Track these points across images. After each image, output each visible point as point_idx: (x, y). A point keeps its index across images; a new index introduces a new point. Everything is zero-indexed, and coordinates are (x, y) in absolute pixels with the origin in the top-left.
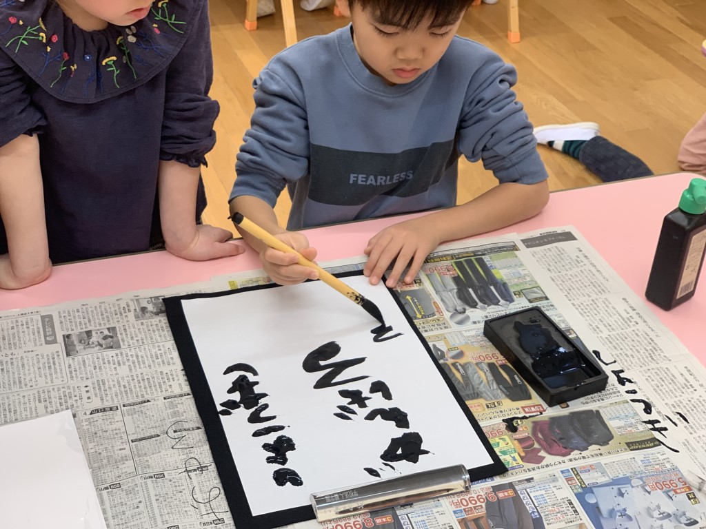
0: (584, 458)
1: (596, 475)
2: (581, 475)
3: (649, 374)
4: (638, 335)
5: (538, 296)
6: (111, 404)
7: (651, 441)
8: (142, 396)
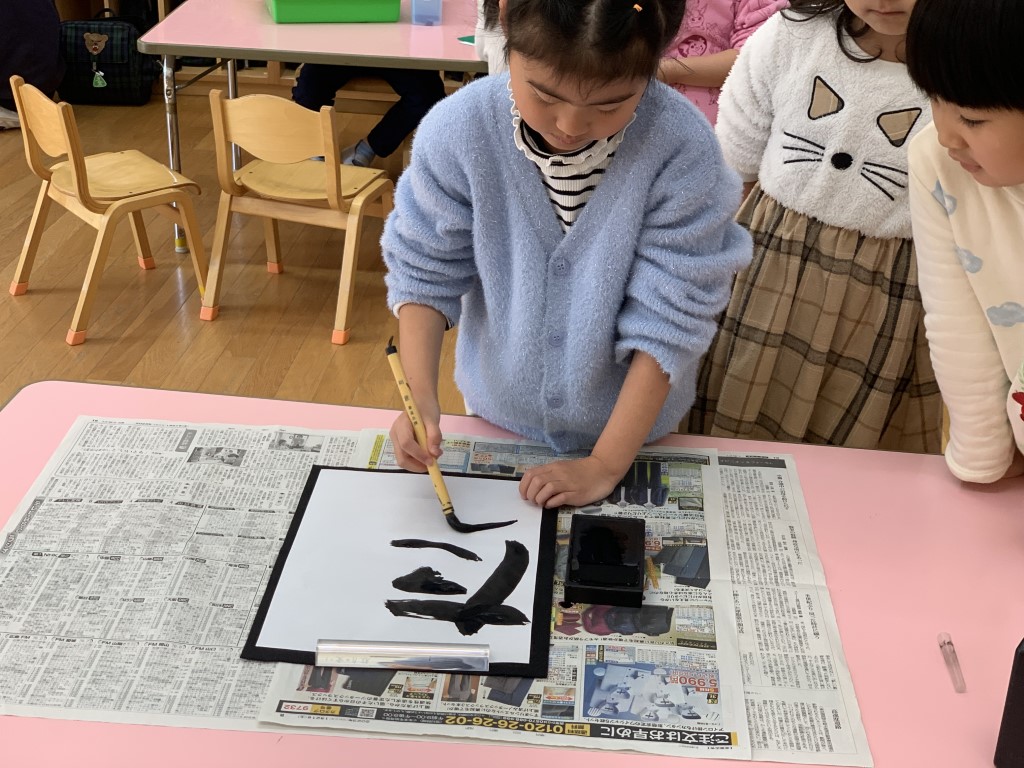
0: (620, 640)
1: (622, 655)
2: (605, 652)
3: (760, 592)
4: (777, 558)
5: (693, 505)
6: (198, 503)
7: (708, 643)
8: (231, 504)
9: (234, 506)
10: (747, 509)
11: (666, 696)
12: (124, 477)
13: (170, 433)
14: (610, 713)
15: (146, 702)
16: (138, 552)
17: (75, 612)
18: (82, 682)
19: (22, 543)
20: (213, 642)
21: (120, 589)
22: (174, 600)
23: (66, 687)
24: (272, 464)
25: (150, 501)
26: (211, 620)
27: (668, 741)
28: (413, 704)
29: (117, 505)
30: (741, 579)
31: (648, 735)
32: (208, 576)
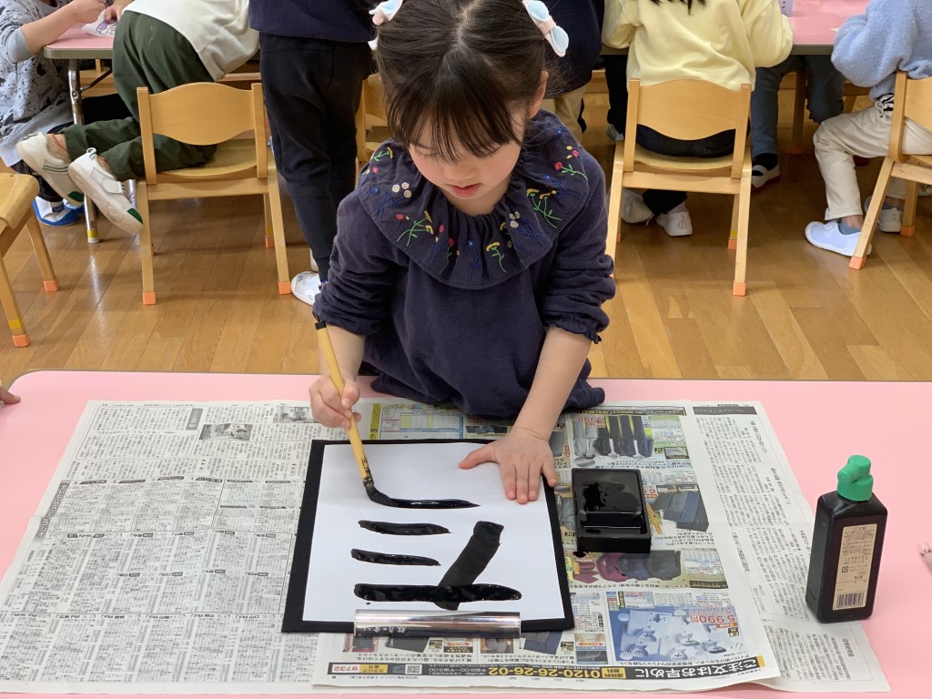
0: (637, 585)
1: (641, 600)
2: (625, 598)
3: (757, 532)
4: (766, 500)
5: (678, 454)
6: (217, 477)
7: (719, 583)
8: (248, 477)
9: (251, 479)
10: (729, 455)
11: (690, 636)
12: (141, 456)
13: (178, 412)
14: (640, 655)
15: (201, 672)
16: (169, 528)
17: (118, 590)
18: (137, 656)
19: (56, 525)
20: (254, 610)
21: (157, 564)
22: (211, 572)
23: (123, 662)
24: (279, 437)
25: (172, 478)
26: (249, 589)
27: (700, 676)
28: (455, 658)
29: (140, 484)
30: (737, 521)
31: (681, 673)
32: (239, 547)
